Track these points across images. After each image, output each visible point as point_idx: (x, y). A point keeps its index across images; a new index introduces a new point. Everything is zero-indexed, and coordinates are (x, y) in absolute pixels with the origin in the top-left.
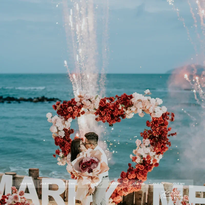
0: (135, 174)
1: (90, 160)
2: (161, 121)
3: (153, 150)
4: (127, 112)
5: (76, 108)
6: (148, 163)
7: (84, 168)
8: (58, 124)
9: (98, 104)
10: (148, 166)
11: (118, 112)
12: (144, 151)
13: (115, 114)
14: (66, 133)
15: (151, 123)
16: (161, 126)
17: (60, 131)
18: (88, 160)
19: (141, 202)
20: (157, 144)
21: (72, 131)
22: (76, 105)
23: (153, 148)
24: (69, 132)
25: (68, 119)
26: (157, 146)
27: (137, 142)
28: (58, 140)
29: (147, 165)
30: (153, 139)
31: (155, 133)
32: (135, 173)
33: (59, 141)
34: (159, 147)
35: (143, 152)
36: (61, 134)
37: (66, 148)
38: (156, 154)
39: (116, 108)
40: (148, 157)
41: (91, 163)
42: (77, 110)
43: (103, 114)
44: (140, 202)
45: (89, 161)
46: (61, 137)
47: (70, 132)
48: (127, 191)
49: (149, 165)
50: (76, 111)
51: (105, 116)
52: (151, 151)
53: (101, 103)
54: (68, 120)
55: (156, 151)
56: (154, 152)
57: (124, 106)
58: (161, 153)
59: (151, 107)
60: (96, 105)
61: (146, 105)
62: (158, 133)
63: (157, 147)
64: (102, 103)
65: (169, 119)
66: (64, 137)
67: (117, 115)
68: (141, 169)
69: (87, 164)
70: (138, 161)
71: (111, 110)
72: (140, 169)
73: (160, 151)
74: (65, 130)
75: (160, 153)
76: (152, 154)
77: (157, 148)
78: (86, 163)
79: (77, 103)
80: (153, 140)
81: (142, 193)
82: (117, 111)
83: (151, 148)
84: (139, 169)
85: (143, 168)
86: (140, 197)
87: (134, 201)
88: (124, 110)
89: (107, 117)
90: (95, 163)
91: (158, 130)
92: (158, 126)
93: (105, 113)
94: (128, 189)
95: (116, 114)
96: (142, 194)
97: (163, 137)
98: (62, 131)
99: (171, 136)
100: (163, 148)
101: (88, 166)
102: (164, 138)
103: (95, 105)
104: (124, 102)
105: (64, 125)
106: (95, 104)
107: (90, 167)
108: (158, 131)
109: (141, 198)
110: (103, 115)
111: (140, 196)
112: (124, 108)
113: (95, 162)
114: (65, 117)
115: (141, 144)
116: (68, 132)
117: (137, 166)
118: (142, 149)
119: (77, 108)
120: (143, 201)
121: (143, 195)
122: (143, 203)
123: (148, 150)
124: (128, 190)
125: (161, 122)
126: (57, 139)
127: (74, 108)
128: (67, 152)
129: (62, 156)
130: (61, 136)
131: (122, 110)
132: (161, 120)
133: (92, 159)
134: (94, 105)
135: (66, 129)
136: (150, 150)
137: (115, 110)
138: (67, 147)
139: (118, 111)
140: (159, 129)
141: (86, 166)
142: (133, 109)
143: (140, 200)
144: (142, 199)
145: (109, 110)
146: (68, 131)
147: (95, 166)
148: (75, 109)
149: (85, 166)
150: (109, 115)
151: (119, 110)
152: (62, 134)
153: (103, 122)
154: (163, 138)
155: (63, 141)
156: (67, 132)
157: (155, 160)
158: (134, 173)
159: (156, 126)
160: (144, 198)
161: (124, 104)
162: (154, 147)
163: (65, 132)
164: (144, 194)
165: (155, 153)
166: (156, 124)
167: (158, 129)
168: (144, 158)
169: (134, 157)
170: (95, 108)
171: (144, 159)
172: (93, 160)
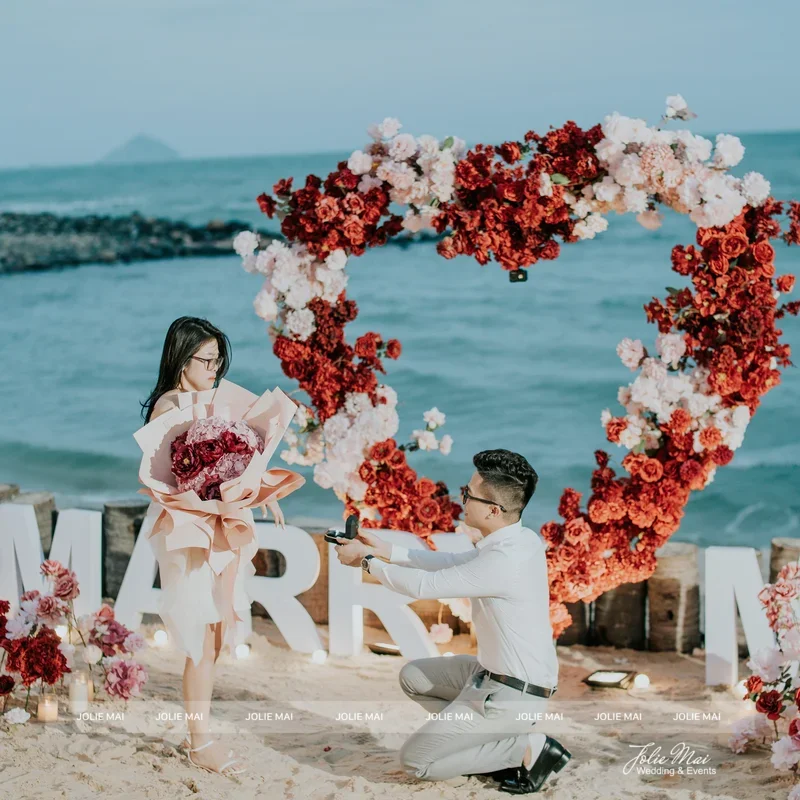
0: (622, 500)
1: (218, 434)
2: (734, 242)
3: (705, 387)
4: (580, 208)
5: (355, 204)
6: (680, 447)
7: (185, 469)
8: (281, 282)
9: (451, 179)
10: (682, 463)
11: (537, 212)
12: (661, 392)
13: (523, 222)
14: (322, 317)
15: (689, 257)
16: (737, 270)
17: (293, 311)
18: (209, 437)
19: (675, 633)
20: (718, 356)
21: (346, 310)
22: (355, 190)
23: (706, 377)
24: (336, 315)
25: (327, 254)
26: (720, 366)
27: (621, 352)
28: (287, 352)
29: (680, 459)
30: (700, 335)
31: (706, 304)
32: (623, 498)
33: (292, 355)
34: (731, 372)
35: (656, 394)
36: (297, 322)
37: (322, 385)
38: (722, 403)
39: (527, 194)
40: (679, 417)
41: (217, 449)
42: (359, 212)
43: (471, 222)
44: (668, 629)
45: (215, 441)
46: (295, 336)
47: (339, 313)
48: (586, 582)
49: (689, 458)
50: (355, 218)
51: (481, 232)
52: (697, 389)
53: (461, 172)
54: (328, 259)
55: (720, 388)
56: (709, 393)
57: (565, 181)
58: (747, 397)
59: (687, 180)
60: (442, 184)
61: (658, 166)
62: (724, 301)
63: (720, 370)
64: (467, 170)
65: (780, 234)
66: (314, 335)
67: (535, 225)
68: (649, 474)
69: (201, 456)
70: (629, 438)
71: (507, 201)
72: (644, 476)
73: (736, 390)
74: (315, 305)
75: (742, 400)
76: (701, 405)
77: (722, 377)
78: (197, 445)
79: (363, 178)
80: (701, 338)
81: (679, 587)
82: (534, 206)
83: (694, 377)
84: (638, 477)
85: (656, 473)
86: (669, 608)
87: (647, 626)
88: (567, 198)
89: (492, 239)
90: (239, 451)
91: (725, 286)
92: (726, 268)
93: (478, 218)
94: (591, 572)
95: (531, 222)
96: (679, 596)
97: (745, 321)
98: (301, 311)
99: (787, 314)
100: (753, 375)
101: (204, 465)
102: (750, 327)
103: (438, 184)
104: (564, 161)
105: (315, 284)
106: (434, 179)
107: (212, 468)
108: (722, 293)
109: (674, 612)
110: (469, 229)
111: (668, 602)
112: (567, 188)
113: (238, 447)
114: (315, 247)
115: (644, 358)
116: (331, 315)
117: (629, 461)
118: (651, 382)
119: (362, 203)
120: (685, 626)
121: (683, 599)
122: (684, 637)
123: (682, 385)
124: (589, 575)
125: (735, 247)
126: (284, 349)
127: (348, 202)
128: (330, 404)
129: (305, 424)
130: (296, 331)
131: (555, 200)
132: (736, 238)
133: (227, 432)
134: (432, 183)
135: (321, 302)
136: (691, 387)
137: (525, 202)
138: (326, 383)
139: (540, 208)
140: (730, 282)
141: (193, 466)
142: (604, 190)
143: (670, 622)
144: (677, 617)
145: (500, 204)
146: (329, 311)
147: (239, 466)
148: (350, 207)
149: (190, 459)
150: (499, 227)
151: (544, 201)
152: (303, 325)
153: (479, 260)
154: (746, 326)
155: (309, 355)
156: (326, 313)
157: (710, 434)
158: (620, 494)
159: (713, 268)
160: (688, 609)
161: (564, 173)
162: (708, 372)
163: (315, 312)
164: (688, 592)
165: (717, 398)
166: (716, 259)
167: (722, 282)
168: (665, 425)
169: (616, 421)
170: (438, 198)
171: (664, 429)
172: (233, 435)
